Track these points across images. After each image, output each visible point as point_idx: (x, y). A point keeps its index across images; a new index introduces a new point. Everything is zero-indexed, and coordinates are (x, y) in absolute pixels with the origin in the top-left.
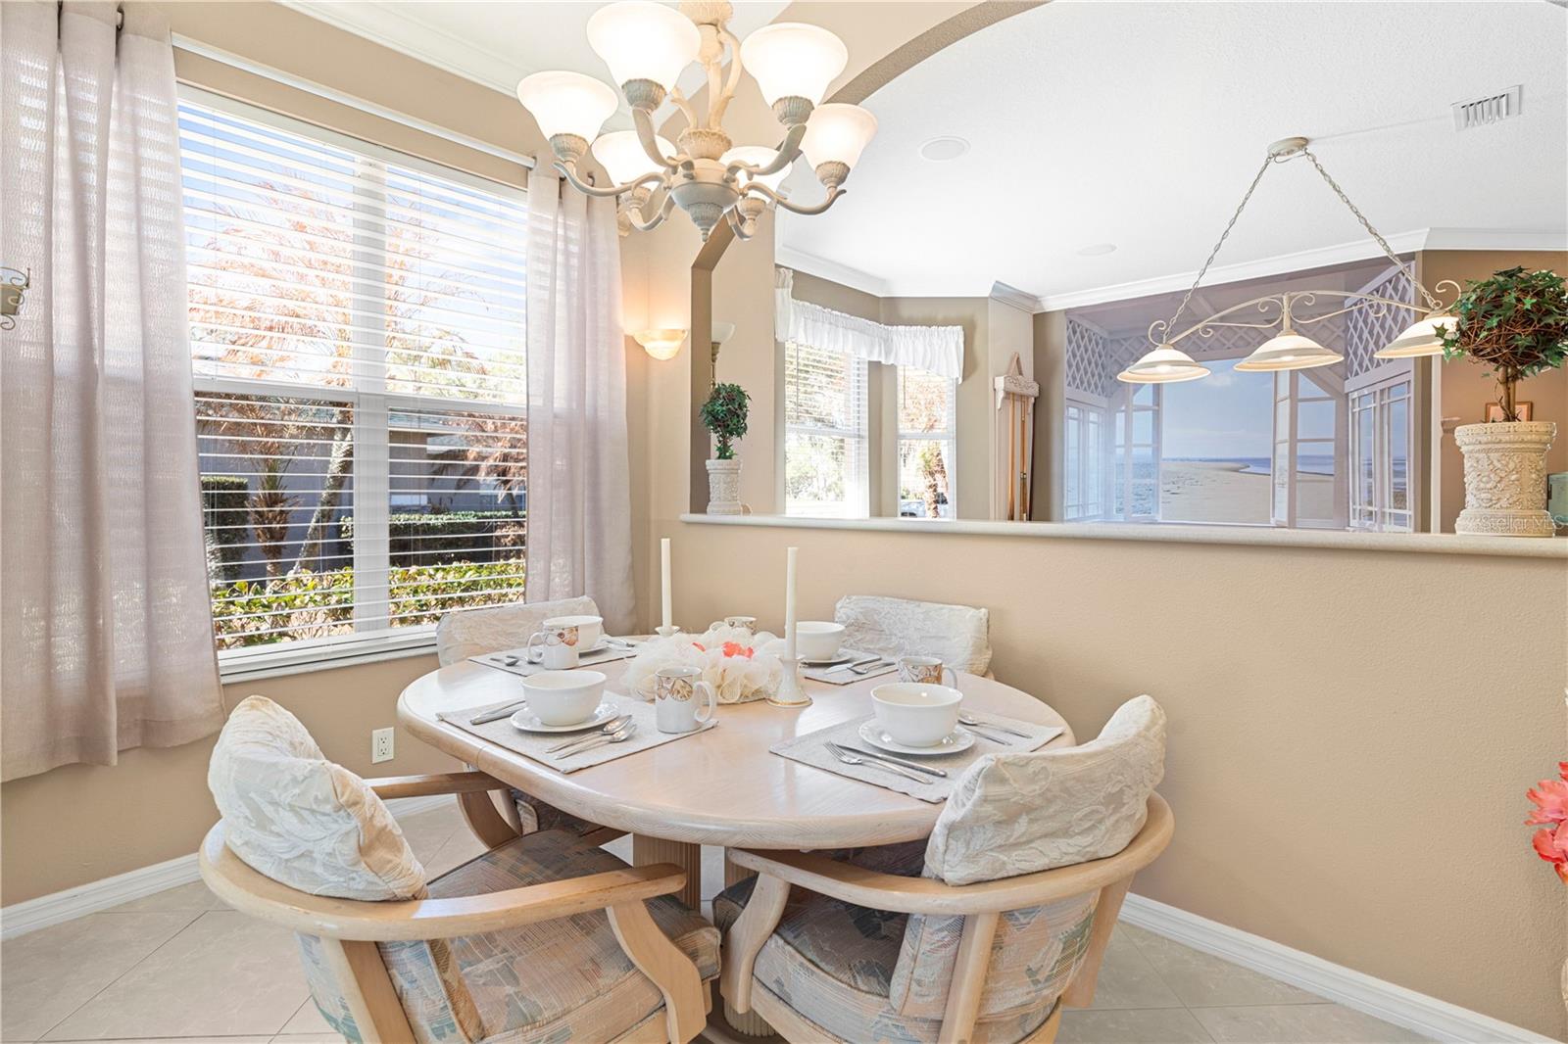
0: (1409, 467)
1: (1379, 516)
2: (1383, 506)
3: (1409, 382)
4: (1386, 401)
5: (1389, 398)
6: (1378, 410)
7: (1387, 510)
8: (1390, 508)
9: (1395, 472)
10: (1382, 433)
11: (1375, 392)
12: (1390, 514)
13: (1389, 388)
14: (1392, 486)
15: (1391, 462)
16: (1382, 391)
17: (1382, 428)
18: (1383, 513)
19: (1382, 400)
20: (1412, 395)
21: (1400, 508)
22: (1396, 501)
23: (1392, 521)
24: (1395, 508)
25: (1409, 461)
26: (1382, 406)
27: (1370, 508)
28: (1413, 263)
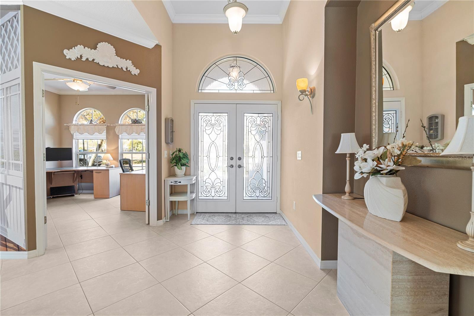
0: (20, 135)
1: (7, 165)
2: (9, 159)
3: (19, 84)
4: (9, 95)
5: (10, 93)
6: (5, 99)
7: (11, 161)
8: (12, 160)
9: (14, 138)
10: (7, 114)
11: (3, 89)
12: (12, 163)
13: (10, 87)
14: (13, 146)
15: (12, 132)
16: (7, 88)
17: (7, 111)
18: (9, 163)
19: (7, 94)
20: (20, 92)
21: (17, 160)
22: (15, 156)
23: (14, 168)
24: (15, 160)
25: (20, 132)
26: (7, 98)
27: (3, 160)
28: (19, 11)
